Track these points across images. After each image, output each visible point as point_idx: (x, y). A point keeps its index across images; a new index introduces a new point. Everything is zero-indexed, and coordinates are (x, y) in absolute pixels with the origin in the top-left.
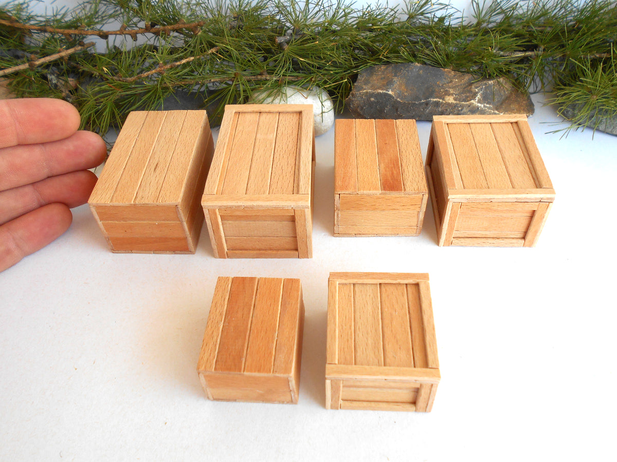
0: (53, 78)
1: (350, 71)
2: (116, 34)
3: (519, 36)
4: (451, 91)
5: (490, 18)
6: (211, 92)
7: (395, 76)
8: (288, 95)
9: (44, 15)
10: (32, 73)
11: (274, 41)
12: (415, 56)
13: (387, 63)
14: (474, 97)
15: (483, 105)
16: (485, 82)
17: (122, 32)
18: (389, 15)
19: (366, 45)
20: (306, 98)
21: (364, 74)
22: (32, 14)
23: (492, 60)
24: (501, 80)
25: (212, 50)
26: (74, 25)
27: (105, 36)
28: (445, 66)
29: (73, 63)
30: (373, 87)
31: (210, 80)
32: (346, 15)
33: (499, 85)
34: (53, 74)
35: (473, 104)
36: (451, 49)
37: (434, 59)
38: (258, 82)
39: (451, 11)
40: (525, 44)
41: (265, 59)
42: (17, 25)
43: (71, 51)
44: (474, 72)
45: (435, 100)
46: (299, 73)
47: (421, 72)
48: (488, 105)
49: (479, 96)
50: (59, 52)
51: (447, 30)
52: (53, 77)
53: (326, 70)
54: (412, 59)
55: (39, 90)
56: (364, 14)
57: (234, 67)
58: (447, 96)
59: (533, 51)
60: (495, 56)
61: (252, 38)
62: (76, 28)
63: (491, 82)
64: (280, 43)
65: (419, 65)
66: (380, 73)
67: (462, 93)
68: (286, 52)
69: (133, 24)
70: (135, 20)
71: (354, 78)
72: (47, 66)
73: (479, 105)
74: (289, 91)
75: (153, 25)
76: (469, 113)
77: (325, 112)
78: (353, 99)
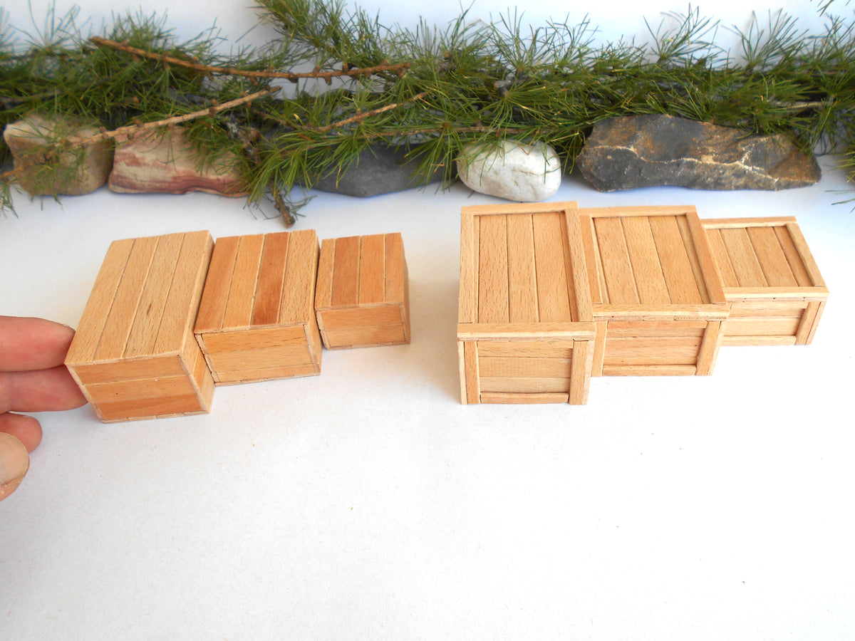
0: (233, 128)
1: (582, 124)
2: (307, 77)
3: (802, 82)
4: (711, 150)
5: (765, 60)
6: (413, 146)
7: (640, 129)
8: (506, 150)
9: (228, 54)
10: (211, 120)
11: (493, 86)
12: (665, 106)
13: (630, 114)
14: (739, 157)
15: (751, 168)
16: (755, 139)
17: (315, 74)
18: (634, 56)
19: (604, 92)
20: (528, 154)
21: (601, 127)
22: (215, 54)
23: (766, 113)
24: (777, 137)
25: (418, 95)
26: (261, 66)
27: (294, 79)
28: (704, 119)
29: (255, 111)
30: (612, 143)
31: (414, 132)
32: (581, 55)
33: (774, 144)
34: (233, 122)
35: (738, 165)
36: (712, 97)
37: (688, 108)
38: (470, 134)
39: (714, 51)
40: (810, 92)
41: (480, 107)
42: (197, 67)
43: (255, 96)
44: (742, 127)
45: (689, 159)
46: (520, 124)
47: (673, 125)
48: (758, 168)
49: (746, 156)
50: (242, 97)
51: (708, 75)
52: (234, 125)
53: (554, 121)
54: (662, 109)
55: (217, 140)
56: (603, 54)
57: (443, 117)
58: (704, 156)
59: (819, 100)
60: (768, 106)
61: (466, 82)
62: (262, 69)
63: (763, 139)
64: (499, 89)
65: (670, 117)
66: (620, 126)
67: (725, 152)
68: (506, 99)
69: (327, 65)
70: (331, 60)
71: (588, 131)
72: (227, 113)
73: (747, 167)
74: (507, 145)
75: (351, 66)
76: (733, 177)
77: (548, 172)
78: (586, 157)
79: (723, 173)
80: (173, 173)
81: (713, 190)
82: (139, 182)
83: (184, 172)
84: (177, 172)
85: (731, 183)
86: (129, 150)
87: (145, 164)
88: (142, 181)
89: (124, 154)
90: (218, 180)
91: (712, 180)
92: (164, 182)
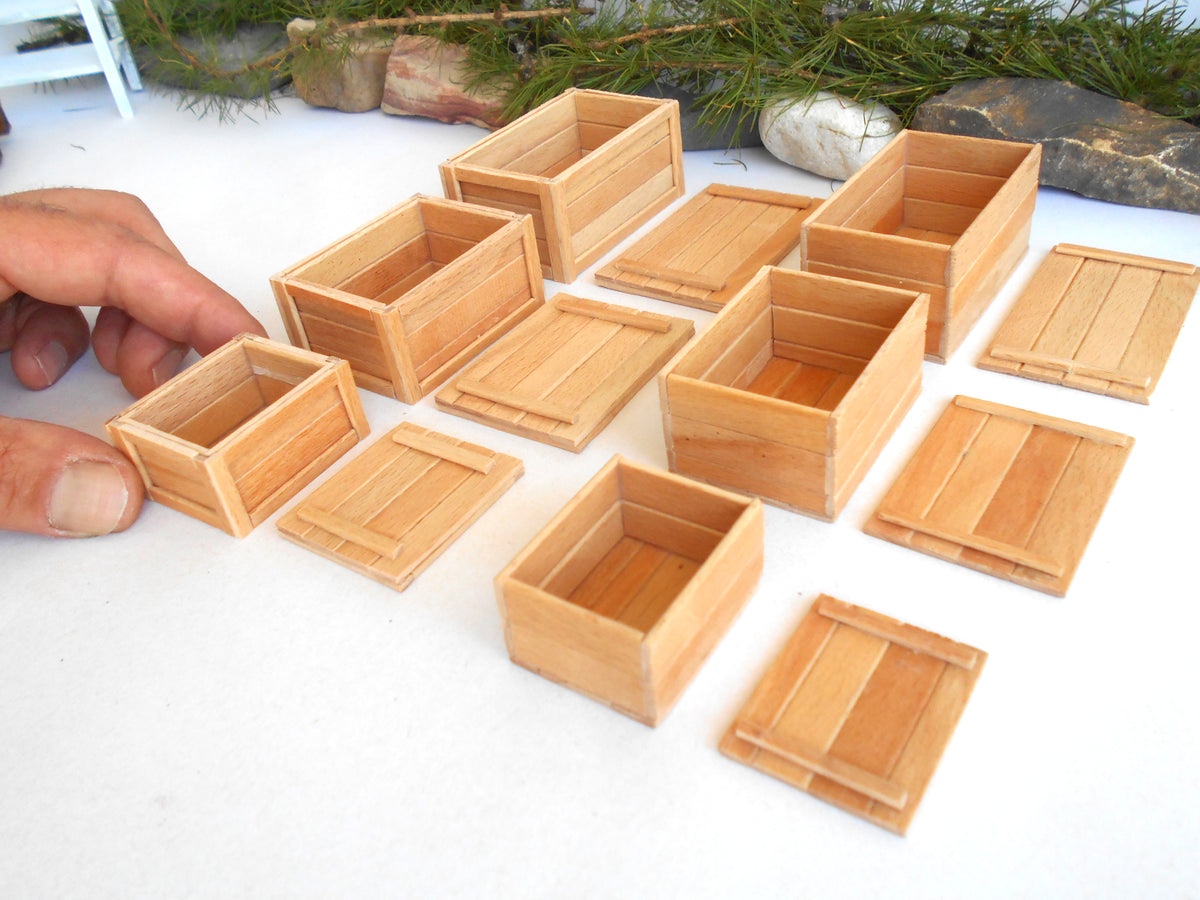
0: (521, 48)
4: (1113, 133)
7: (1013, 93)
8: (818, 100)
10: (494, 30)
11: (820, 13)
13: (1012, 76)
14: (1158, 147)
15: (1175, 170)
20: (845, 109)
21: (962, 88)
25: (728, 20)
30: (960, 102)
35: (1151, 162)
43: (556, 11)
47: (1071, 97)
48: (1188, 173)
49: (1170, 151)
52: (522, 47)
53: (891, 68)
54: (1058, 72)
58: (1099, 140)
64: (829, 17)
65: (1072, 86)
66: (989, 87)
67: (1139, 142)
68: (833, 30)
71: (942, 91)
73: (1167, 167)
74: (822, 94)
76: (1146, 183)
77: (868, 136)
78: (921, 119)
79: (1130, 173)
80: (439, 91)
81: (1115, 203)
82: (407, 100)
83: (452, 91)
84: (444, 90)
85: (1144, 193)
86: (403, 58)
87: (415, 77)
88: (409, 99)
89: (397, 62)
90: (484, 104)
91: (1113, 184)
92: (430, 101)
